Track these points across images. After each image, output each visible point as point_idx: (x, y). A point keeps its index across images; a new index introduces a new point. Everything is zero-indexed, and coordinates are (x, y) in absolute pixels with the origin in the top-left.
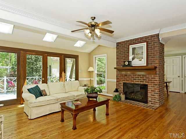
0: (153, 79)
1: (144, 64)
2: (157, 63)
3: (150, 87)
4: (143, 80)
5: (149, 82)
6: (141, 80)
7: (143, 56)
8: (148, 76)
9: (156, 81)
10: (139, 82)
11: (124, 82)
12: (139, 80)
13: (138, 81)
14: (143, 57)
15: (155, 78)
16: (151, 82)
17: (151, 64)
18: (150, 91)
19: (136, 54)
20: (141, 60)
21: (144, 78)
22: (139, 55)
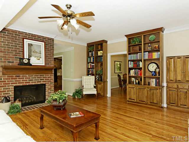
0: (49, 78)
1: (43, 64)
2: (52, 64)
3: (47, 86)
4: (41, 80)
5: (46, 81)
6: (38, 80)
7: (41, 55)
8: (45, 76)
9: (52, 79)
10: (37, 83)
11: (14, 85)
12: (36, 80)
13: (35, 82)
14: (41, 57)
15: (51, 77)
16: (48, 81)
17: (48, 64)
18: (47, 90)
19: (33, 52)
20: (39, 59)
21: (41, 78)
22: (36, 53)
